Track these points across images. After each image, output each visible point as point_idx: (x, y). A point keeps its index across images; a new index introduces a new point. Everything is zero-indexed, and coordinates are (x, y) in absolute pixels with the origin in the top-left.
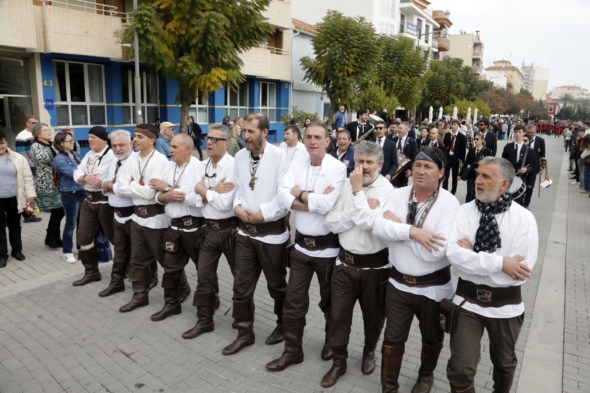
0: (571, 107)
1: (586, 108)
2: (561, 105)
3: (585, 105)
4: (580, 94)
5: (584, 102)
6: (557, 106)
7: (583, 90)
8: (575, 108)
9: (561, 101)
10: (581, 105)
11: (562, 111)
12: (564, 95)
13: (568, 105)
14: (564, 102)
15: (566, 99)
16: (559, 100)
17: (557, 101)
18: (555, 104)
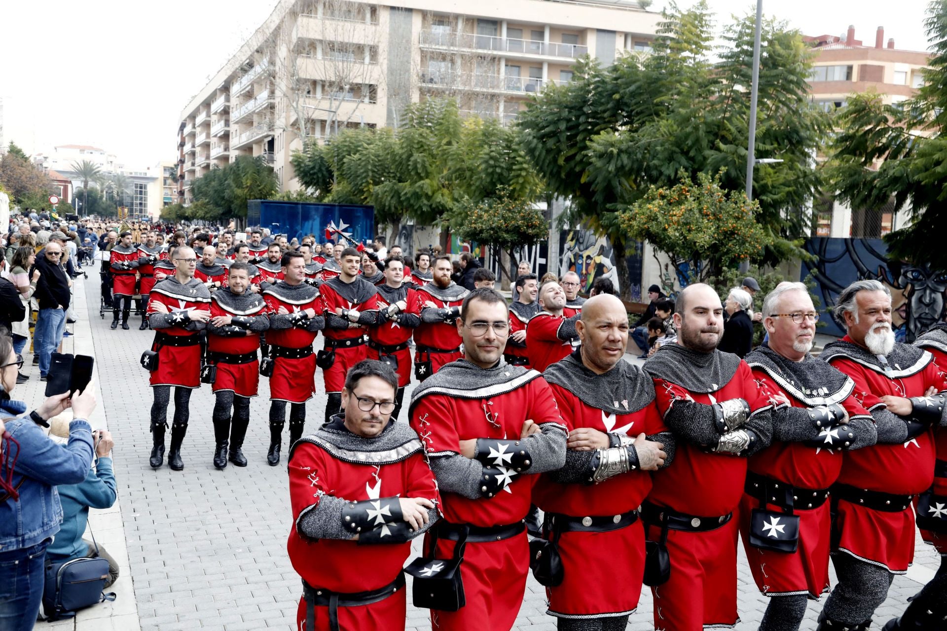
0: (97, 190)
1: (122, 193)
2: (77, 184)
3: (120, 186)
4: (105, 164)
5: (119, 180)
6: (69, 186)
7: (110, 156)
8: (102, 191)
9: (78, 177)
10: (113, 186)
11: (80, 196)
12: (81, 164)
13: (91, 184)
14: (83, 179)
15: (87, 172)
16: (71, 173)
17: (68, 175)
18: (65, 182)
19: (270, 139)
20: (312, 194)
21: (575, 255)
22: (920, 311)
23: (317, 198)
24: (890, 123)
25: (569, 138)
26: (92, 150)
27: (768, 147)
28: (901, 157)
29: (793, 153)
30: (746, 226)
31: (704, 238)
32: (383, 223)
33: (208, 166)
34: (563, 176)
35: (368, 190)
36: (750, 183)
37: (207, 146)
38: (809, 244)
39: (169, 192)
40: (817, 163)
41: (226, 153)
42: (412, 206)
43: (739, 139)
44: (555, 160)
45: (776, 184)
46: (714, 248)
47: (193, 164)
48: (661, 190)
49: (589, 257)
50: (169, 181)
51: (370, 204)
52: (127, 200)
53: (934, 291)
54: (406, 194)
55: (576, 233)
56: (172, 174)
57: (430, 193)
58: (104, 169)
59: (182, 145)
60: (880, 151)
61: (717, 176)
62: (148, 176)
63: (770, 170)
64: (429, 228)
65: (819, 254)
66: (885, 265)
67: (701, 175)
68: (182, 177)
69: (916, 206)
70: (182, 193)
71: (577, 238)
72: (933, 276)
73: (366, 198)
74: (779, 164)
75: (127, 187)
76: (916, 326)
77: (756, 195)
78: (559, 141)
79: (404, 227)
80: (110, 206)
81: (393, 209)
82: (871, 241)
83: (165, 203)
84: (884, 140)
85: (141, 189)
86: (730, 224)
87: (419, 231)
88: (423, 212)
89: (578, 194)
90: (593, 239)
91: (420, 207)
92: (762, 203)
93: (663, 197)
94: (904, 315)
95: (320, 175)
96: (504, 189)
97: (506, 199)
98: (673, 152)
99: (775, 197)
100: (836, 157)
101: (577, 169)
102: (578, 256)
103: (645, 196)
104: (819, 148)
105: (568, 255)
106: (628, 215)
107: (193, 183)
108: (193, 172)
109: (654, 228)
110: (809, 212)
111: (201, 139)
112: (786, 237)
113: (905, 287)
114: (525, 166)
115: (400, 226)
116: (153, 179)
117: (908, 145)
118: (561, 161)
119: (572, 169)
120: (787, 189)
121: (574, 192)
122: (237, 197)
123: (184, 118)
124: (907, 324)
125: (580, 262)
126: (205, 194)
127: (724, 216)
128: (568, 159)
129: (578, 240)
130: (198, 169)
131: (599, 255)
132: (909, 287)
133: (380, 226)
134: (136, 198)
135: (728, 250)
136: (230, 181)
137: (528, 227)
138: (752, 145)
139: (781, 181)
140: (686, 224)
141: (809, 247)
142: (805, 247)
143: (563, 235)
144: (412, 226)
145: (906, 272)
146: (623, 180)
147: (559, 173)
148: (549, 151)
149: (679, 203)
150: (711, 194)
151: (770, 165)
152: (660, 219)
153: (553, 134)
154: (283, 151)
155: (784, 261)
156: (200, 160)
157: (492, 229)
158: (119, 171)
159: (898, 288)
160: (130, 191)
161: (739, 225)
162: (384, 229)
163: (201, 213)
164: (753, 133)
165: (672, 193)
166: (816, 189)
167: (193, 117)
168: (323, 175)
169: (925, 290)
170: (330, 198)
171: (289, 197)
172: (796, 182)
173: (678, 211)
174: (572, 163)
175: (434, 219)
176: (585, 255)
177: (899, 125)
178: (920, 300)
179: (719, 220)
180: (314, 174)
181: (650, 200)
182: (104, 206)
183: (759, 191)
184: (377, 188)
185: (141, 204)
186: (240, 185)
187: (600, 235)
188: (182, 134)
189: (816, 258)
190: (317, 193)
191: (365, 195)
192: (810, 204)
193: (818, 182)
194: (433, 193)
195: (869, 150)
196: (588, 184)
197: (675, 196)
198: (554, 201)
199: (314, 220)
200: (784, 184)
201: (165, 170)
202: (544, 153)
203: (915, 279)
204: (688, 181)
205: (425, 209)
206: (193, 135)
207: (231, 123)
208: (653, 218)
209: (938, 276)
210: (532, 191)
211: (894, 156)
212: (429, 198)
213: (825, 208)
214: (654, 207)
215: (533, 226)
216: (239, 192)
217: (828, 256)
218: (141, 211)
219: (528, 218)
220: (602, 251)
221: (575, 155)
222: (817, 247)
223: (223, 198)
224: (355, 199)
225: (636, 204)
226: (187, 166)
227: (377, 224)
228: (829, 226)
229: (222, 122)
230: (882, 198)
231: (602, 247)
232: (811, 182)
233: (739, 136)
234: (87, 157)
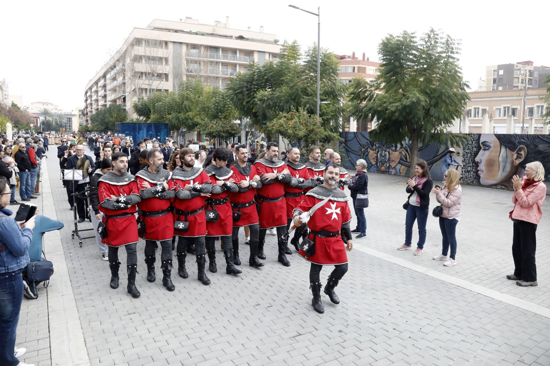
0: (50, 120)
1: (61, 122)
2: (42, 118)
3: (60, 118)
4: (54, 109)
5: (60, 116)
6: (38, 119)
7: (56, 106)
8: (53, 121)
9: (42, 115)
10: (57, 119)
11: (43, 123)
12: (43, 110)
13: (48, 118)
14: (44, 116)
15: (46, 113)
16: (39, 114)
17: (38, 115)
18: (36, 117)
19: (124, 97)
20: (142, 119)
21: (252, 141)
22: (381, 159)
23: (145, 121)
24: (368, 88)
25: (248, 94)
26: (48, 104)
27: (325, 98)
28: (372, 101)
29: (334, 99)
30: (317, 128)
31: (302, 133)
32: (173, 130)
33: (98, 109)
34: (246, 109)
35: (166, 117)
36: (318, 112)
37: (97, 100)
38: (341, 135)
39: (81, 120)
40: (343, 104)
41: (105, 103)
42: (184, 123)
43: (314, 94)
44: (242, 103)
45: (328, 112)
46: (305, 136)
47: (91, 108)
48: (284, 114)
49: (257, 142)
50: (81, 116)
51: (167, 123)
52: (64, 124)
53: (385, 151)
54: (182, 118)
55: (252, 132)
56: (82, 113)
57: (192, 118)
58: (53, 112)
59: (86, 100)
60: (365, 99)
61: (306, 108)
62: (72, 114)
63: (326, 106)
64: (192, 132)
65: (345, 138)
66: (368, 142)
67: (300, 108)
68: (87, 114)
69: (378, 120)
70: (87, 121)
71: (253, 134)
72: (385, 146)
73: (165, 120)
74: (329, 104)
75: (63, 119)
76: (380, 164)
77: (320, 116)
78: (244, 95)
79: (182, 132)
80: (57, 127)
81: (176, 124)
82: (363, 133)
83: (80, 125)
84: (366, 95)
85: (70, 120)
86: (311, 127)
87: (188, 133)
88: (190, 125)
89: (252, 116)
90: (259, 134)
91: (188, 123)
92: (323, 119)
93: (285, 117)
94: (376, 160)
95: (145, 111)
96: (221, 115)
97: (222, 119)
98: (289, 99)
99: (328, 117)
100: (349, 101)
101: (251, 106)
102: (253, 142)
103: (278, 117)
104: (344, 98)
105: (249, 141)
106: (272, 124)
107: (91, 116)
108: (91, 112)
109: (282, 129)
110: (341, 123)
111: (94, 97)
112: (333, 132)
113: (376, 150)
114: (230, 106)
115: (180, 131)
116: (75, 115)
117: (375, 96)
118: (244, 103)
119: (249, 106)
120: (332, 114)
121: (250, 115)
122: (111, 122)
123: (87, 89)
124: (377, 164)
125: (254, 144)
126: (97, 121)
127: (309, 124)
128: (247, 103)
129: (253, 135)
130: (93, 110)
131: (261, 141)
132: (377, 150)
133: (171, 132)
134: (68, 123)
135: (311, 137)
136: (107, 115)
137: (232, 130)
138: (319, 96)
139: (330, 110)
140: (294, 128)
141: (342, 135)
142: (340, 136)
143: (247, 133)
144: (185, 131)
145: (376, 144)
146: (270, 111)
147: (244, 108)
148: (239, 99)
149: (292, 119)
150: (304, 116)
151: (325, 104)
152: (284, 126)
153: (241, 92)
154: (129, 102)
155: (332, 141)
156: (94, 106)
157: (217, 131)
158: (60, 112)
159: (373, 150)
160: (65, 120)
161: (315, 127)
162: (173, 133)
163: (95, 129)
164: (319, 92)
165: (289, 115)
166: (343, 114)
167: (91, 88)
168: (146, 111)
169: (382, 151)
170: (150, 121)
171: (132, 121)
172: (335, 110)
173: (291, 123)
174: (249, 104)
175: (194, 128)
176: (256, 141)
177: (371, 89)
178: (381, 155)
179: (307, 125)
180: (143, 111)
181: (280, 118)
182: (54, 127)
183: (322, 115)
184: (169, 116)
185: (70, 126)
186: (112, 117)
187: (262, 133)
188: (86, 96)
189: (343, 140)
190: (145, 119)
191: (165, 119)
192: (341, 119)
193: (343, 111)
194: (193, 118)
195: (361, 98)
196: (256, 113)
197: (290, 116)
198: (243, 120)
199: (144, 130)
200: (331, 112)
201: (79, 111)
202: (237, 100)
203: (379, 147)
204: (295, 110)
205: (190, 124)
206: (91, 96)
207: (107, 91)
208: (281, 125)
209: (387, 145)
210: (233, 116)
211: (370, 100)
212: (191, 119)
213: (347, 120)
214: (282, 121)
215: (234, 130)
216: (111, 119)
217: (348, 139)
218: (70, 129)
219: (232, 126)
220: (263, 139)
221: (250, 101)
222: (344, 136)
223: (105, 122)
224: (161, 121)
225: (275, 120)
226: (89, 109)
227: (170, 131)
228: (349, 128)
229: (103, 91)
230: (366, 116)
231: (263, 138)
232: (341, 110)
233: (313, 93)
234: (45, 107)
